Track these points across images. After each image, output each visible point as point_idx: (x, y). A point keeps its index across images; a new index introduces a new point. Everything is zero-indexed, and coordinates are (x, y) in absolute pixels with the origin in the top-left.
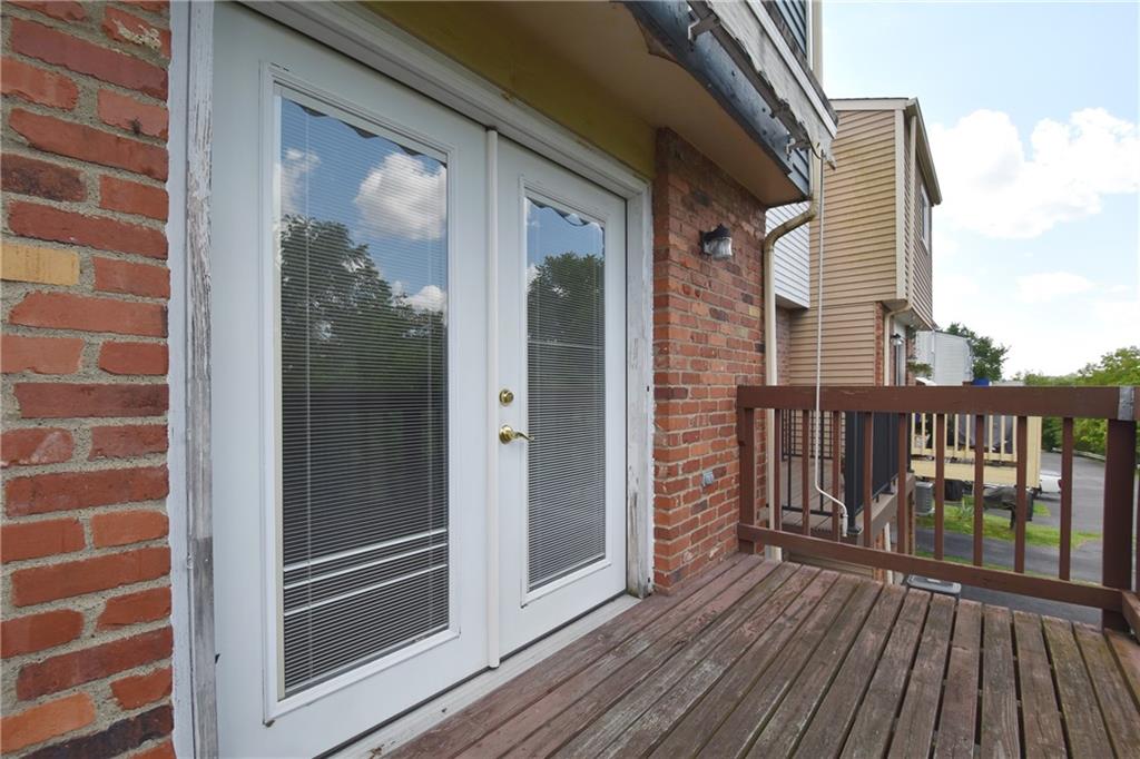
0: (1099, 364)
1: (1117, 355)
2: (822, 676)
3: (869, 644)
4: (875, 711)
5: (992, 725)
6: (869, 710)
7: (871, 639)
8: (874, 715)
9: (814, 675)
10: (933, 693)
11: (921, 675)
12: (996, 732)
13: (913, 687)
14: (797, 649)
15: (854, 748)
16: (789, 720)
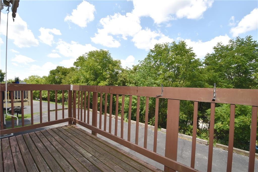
0: (28, 78)
1: (31, 77)
2: (39, 157)
3: (41, 146)
4: (56, 155)
5: (72, 145)
6: (55, 156)
7: (40, 145)
8: (57, 156)
9: (38, 158)
10: (60, 146)
11: (56, 145)
12: (74, 145)
13: (57, 147)
14: (27, 157)
15: (61, 163)
16: (45, 169)
